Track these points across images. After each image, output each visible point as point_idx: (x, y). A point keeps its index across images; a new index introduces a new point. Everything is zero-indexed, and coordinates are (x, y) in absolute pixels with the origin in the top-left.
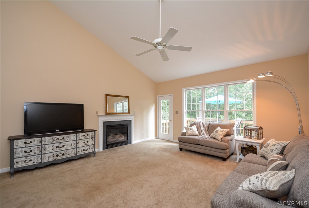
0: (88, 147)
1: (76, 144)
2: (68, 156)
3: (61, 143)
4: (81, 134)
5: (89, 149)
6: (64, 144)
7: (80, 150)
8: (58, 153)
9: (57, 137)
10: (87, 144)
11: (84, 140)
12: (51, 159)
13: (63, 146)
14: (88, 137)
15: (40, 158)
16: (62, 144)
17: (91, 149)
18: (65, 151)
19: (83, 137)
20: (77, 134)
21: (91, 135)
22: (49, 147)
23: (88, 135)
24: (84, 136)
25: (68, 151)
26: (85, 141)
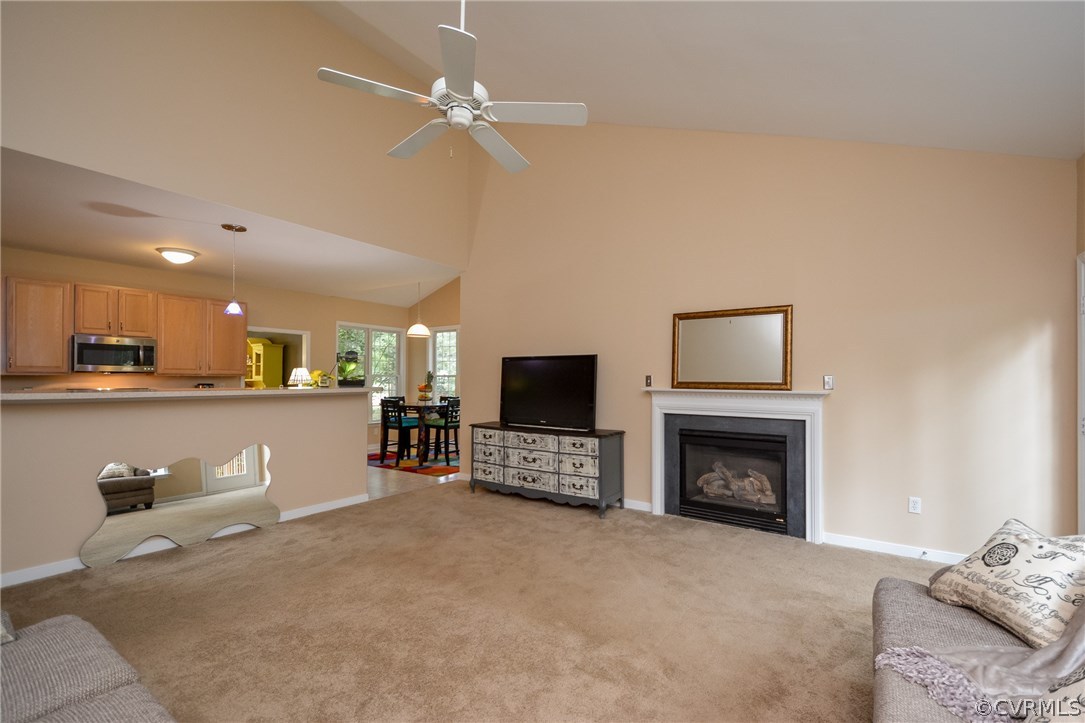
0: (583, 482)
1: (557, 463)
2: (543, 488)
3: (531, 451)
4: (568, 438)
5: (585, 487)
6: (537, 457)
7: (567, 484)
8: (526, 473)
9: (525, 435)
10: (581, 470)
11: (574, 457)
12: (516, 483)
13: (534, 460)
14: (582, 451)
15: (502, 473)
16: (534, 455)
17: (590, 488)
18: (538, 473)
19: (572, 450)
20: (561, 437)
21: (590, 447)
22: (513, 454)
23: (582, 445)
24: (574, 445)
25: (543, 475)
26: (575, 462)
